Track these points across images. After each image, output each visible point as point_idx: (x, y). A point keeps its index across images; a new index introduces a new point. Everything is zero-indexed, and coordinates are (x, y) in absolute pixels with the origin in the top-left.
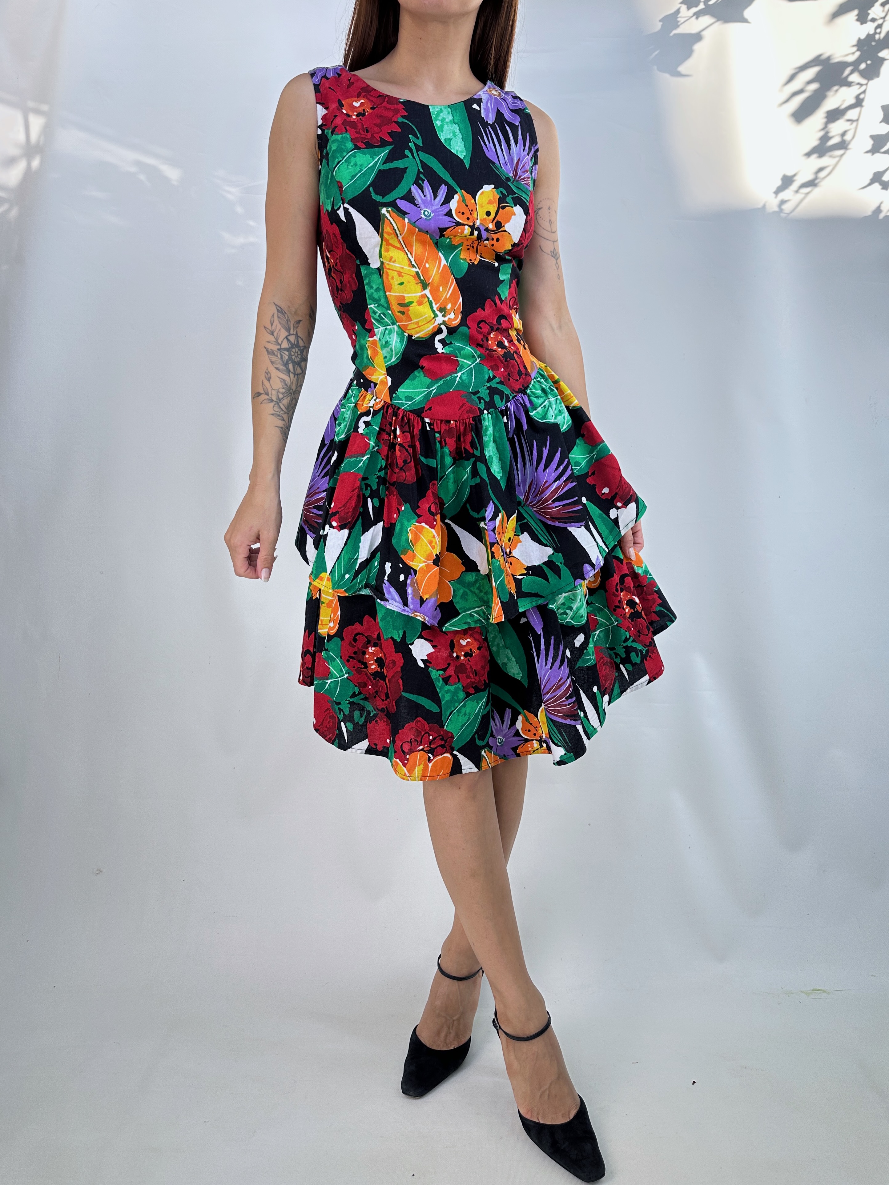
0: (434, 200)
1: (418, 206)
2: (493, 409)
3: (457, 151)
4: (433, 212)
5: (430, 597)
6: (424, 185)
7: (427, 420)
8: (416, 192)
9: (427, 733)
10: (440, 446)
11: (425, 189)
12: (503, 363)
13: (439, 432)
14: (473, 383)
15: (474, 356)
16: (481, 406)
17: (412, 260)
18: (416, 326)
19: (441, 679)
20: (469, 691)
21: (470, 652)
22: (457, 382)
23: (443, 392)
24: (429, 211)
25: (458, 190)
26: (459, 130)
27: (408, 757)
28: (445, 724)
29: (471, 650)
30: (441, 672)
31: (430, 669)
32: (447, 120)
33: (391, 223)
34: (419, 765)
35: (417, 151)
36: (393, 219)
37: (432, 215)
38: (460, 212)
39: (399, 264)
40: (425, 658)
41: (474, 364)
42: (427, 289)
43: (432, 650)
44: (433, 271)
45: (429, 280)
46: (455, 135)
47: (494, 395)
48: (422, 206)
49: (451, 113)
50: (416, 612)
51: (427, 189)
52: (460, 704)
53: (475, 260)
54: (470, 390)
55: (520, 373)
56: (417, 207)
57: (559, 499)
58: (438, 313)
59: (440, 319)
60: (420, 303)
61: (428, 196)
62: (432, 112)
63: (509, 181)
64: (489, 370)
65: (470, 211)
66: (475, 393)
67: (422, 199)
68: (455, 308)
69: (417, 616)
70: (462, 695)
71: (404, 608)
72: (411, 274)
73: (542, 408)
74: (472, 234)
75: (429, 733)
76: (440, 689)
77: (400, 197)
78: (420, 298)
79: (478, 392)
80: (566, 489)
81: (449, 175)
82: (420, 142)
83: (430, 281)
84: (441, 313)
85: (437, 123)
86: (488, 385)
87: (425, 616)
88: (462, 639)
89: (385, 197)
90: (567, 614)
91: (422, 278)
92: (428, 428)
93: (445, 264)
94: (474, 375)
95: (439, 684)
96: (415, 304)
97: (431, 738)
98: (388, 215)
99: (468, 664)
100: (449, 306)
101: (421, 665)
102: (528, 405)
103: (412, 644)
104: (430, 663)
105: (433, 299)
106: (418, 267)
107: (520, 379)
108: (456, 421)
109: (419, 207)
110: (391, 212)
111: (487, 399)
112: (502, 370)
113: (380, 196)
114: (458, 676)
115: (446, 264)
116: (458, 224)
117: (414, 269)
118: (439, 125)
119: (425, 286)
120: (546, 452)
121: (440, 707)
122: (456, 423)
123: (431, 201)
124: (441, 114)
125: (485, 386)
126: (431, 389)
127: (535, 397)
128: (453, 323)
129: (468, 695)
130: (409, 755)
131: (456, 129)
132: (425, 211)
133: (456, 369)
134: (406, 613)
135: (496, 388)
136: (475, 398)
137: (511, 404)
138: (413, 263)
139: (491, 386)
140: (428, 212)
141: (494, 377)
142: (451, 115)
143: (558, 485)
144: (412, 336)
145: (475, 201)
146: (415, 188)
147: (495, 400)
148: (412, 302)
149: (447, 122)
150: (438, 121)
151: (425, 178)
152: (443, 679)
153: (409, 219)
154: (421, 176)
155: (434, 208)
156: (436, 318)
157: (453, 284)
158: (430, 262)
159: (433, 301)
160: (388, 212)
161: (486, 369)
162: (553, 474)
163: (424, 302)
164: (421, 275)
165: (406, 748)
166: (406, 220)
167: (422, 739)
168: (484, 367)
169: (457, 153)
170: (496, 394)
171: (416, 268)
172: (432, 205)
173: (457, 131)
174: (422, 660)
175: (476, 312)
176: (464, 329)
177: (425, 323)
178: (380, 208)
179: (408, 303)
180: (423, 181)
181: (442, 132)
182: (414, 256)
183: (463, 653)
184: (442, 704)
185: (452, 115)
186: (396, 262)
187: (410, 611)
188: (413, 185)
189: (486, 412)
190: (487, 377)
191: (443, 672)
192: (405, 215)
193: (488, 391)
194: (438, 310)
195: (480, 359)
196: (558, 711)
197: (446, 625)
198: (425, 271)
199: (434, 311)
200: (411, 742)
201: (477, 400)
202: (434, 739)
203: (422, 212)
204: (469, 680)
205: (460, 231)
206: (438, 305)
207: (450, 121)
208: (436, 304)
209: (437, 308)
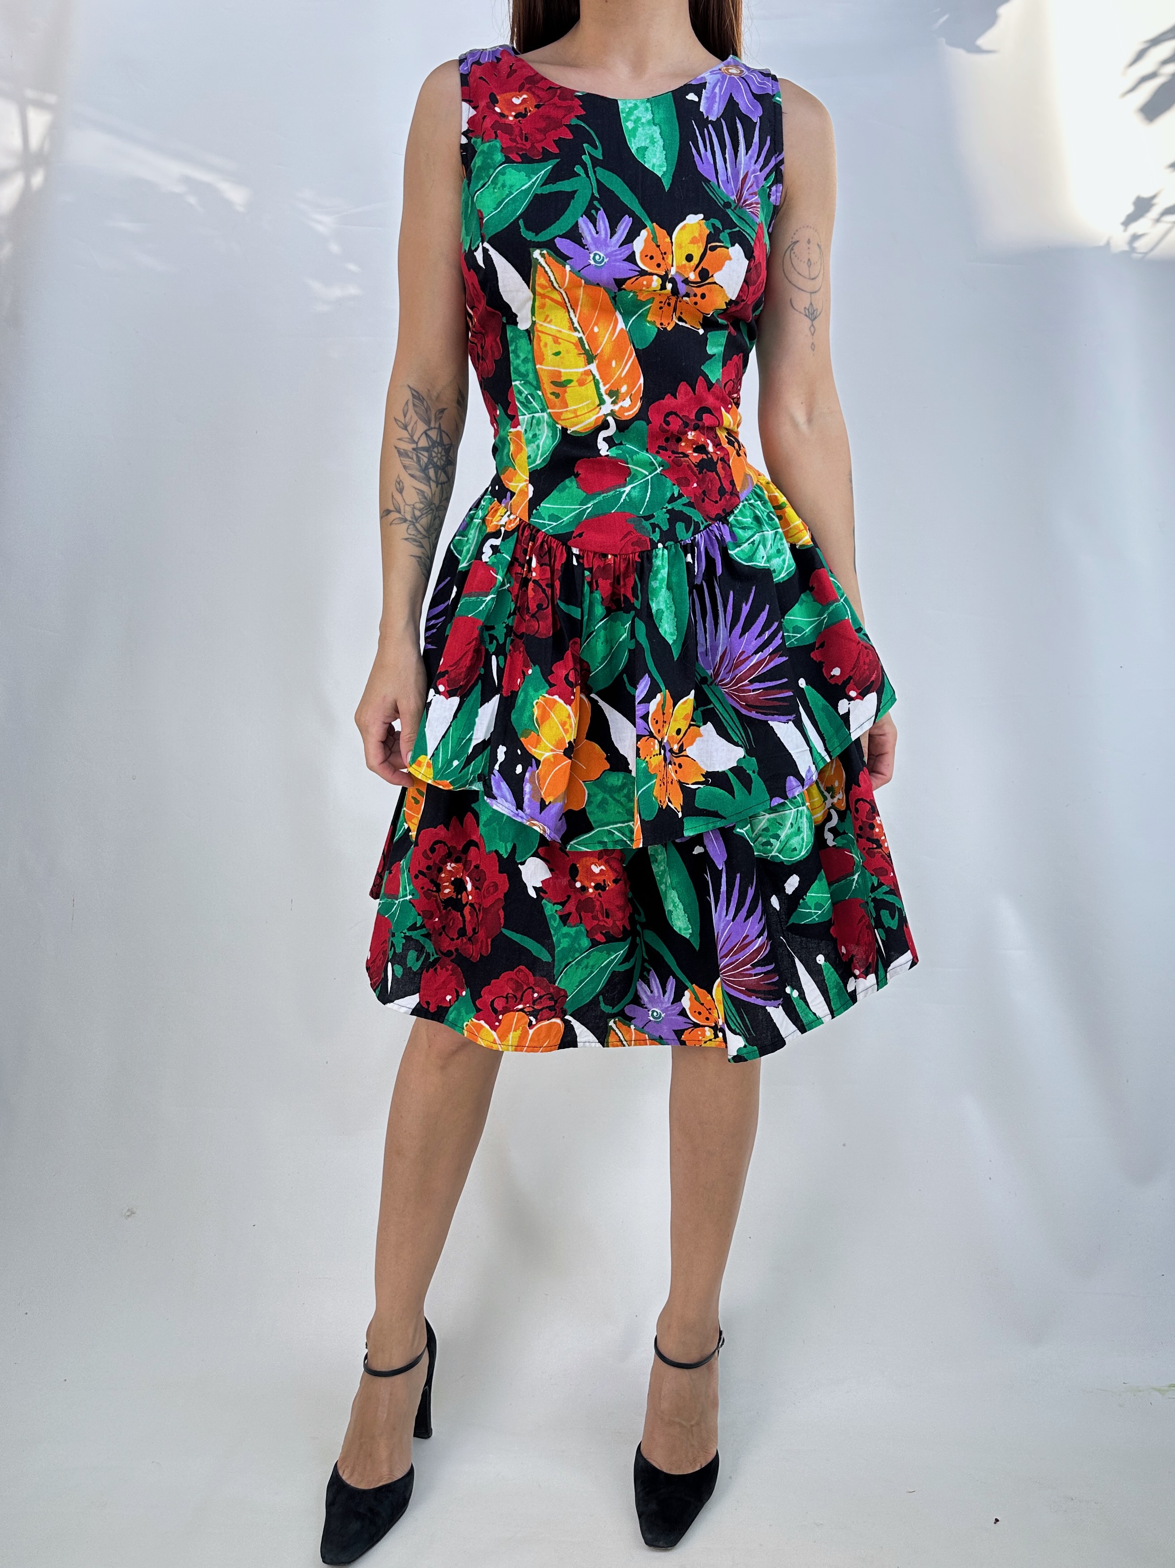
0: (611, 238)
1: (586, 247)
2: (672, 543)
3: (654, 165)
4: (607, 256)
5: (555, 800)
6: (598, 217)
7: (575, 551)
8: (585, 226)
9: (531, 988)
10: (589, 589)
11: (599, 222)
12: (695, 475)
13: (591, 570)
14: (646, 504)
15: (652, 464)
16: (655, 537)
17: (575, 320)
18: (573, 415)
19: (557, 917)
20: (596, 937)
21: (603, 885)
22: (622, 500)
23: (601, 512)
24: (602, 255)
25: (648, 223)
26: (660, 134)
27: (500, 1017)
28: (557, 978)
29: (604, 881)
30: (559, 907)
31: (544, 901)
32: (644, 120)
33: (546, 272)
34: (515, 1030)
35: (594, 167)
36: (548, 265)
37: (606, 260)
38: (647, 256)
39: (555, 326)
40: (539, 885)
41: (653, 475)
42: (593, 362)
43: (548, 875)
44: (604, 337)
45: (598, 350)
46: (653, 142)
47: (676, 522)
48: (592, 248)
49: (650, 109)
50: (533, 819)
51: (601, 222)
52: (582, 954)
53: (669, 324)
54: (641, 513)
55: (722, 491)
56: (584, 248)
57: (758, 679)
58: (606, 397)
59: (607, 408)
60: (581, 383)
61: (603, 233)
62: (622, 109)
63: (728, 208)
64: (674, 485)
65: (662, 253)
66: (648, 518)
67: (593, 238)
68: (633, 392)
69: (535, 825)
70: (585, 942)
71: (517, 812)
72: (571, 341)
73: (749, 544)
74: (663, 287)
75: (533, 989)
76: (555, 930)
77: (561, 234)
78: (582, 375)
79: (652, 516)
80: (772, 665)
81: (637, 201)
82: (599, 154)
83: (598, 352)
84: (611, 398)
85: (628, 125)
86: (669, 507)
87: (546, 827)
88: (595, 865)
89: (540, 235)
90: (771, 845)
91: (587, 347)
92: (575, 563)
93: (622, 329)
94: (649, 490)
95: (554, 923)
96: (574, 383)
97: (536, 995)
98: (541, 260)
99: (598, 900)
100: (624, 389)
101: (532, 893)
102: (728, 538)
103: (523, 863)
104: (545, 892)
105: (601, 378)
106: (583, 331)
107: (720, 500)
108: (615, 556)
109: (587, 249)
110: (547, 256)
111: (665, 527)
112: (695, 485)
113: (533, 232)
114: (580, 915)
115: (624, 328)
116: (643, 273)
117: (576, 334)
118: (630, 128)
119: (590, 359)
120: (746, 609)
121: (553, 956)
122: (614, 559)
123: (606, 240)
124: (635, 112)
125: (663, 508)
126: (585, 507)
127: (740, 528)
128: (626, 414)
129: (594, 943)
130: (503, 1015)
131: (656, 132)
132: (595, 254)
133: (626, 480)
134: (519, 820)
135: (682, 511)
136: (647, 524)
137: (701, 536)
138: (576, 325)
139: (673, 508)
140: (600, 256)
141: (680, 496)
142: (650, 112)
143: (760, 659)
144: (567, 430)
145: (671, 239)
146: (584, 221)
147: (677, 530)
148: (570, 381)
149: (643, 123)
150: (629, 122)
151: (601, 206)
152: (561, 917)
153: (571, 267)
154: (596, 203)
155: (609, 250)
156: (602, 406)
157: (631, 357)
158: (600, 324)
159: (600, 381)
160: (542, 255)
161: (669, 483)
162: (754, 643)
163: (588, 381)
164: (585, 342)
165: (499, 1005)
166: (568, 268)
167: (522, 995)
168: (666, 481)
169: (653, 169)
170: (680, 521)
171: (579, 332)
172: (607, 246)
173: (657, 136)
174: (534, 888)
175: (663, 399)
176: (641, 424)
177: (586, 411)
178: (531, 249)
179: (565, 381)
180: (597, 210)
181: (634, 138)
182: (577, 316)
183: (593, 884)
184: (556, 951)
185: (652, 113)
186: (552, 323)
187: (525, 817)
188: (582, 216)
189: (660, 545)
190: (669, 495)
191: (561, 907)
192: (566, 261)
193: (668, 516)
194: (606, 394)
195: (661, 468)
196: (740, 983)
197: (572, 843)
198: (592, 337)
199: (602, 395)
200: (507, 997)
201: (650, 528)
202: (540, 997)
203: (592, 256)
204: (596, 922)
205: (645, 283)
206: (607, 386)
207: (648, 122)
208: (605, 385)
209: (606, 391)
